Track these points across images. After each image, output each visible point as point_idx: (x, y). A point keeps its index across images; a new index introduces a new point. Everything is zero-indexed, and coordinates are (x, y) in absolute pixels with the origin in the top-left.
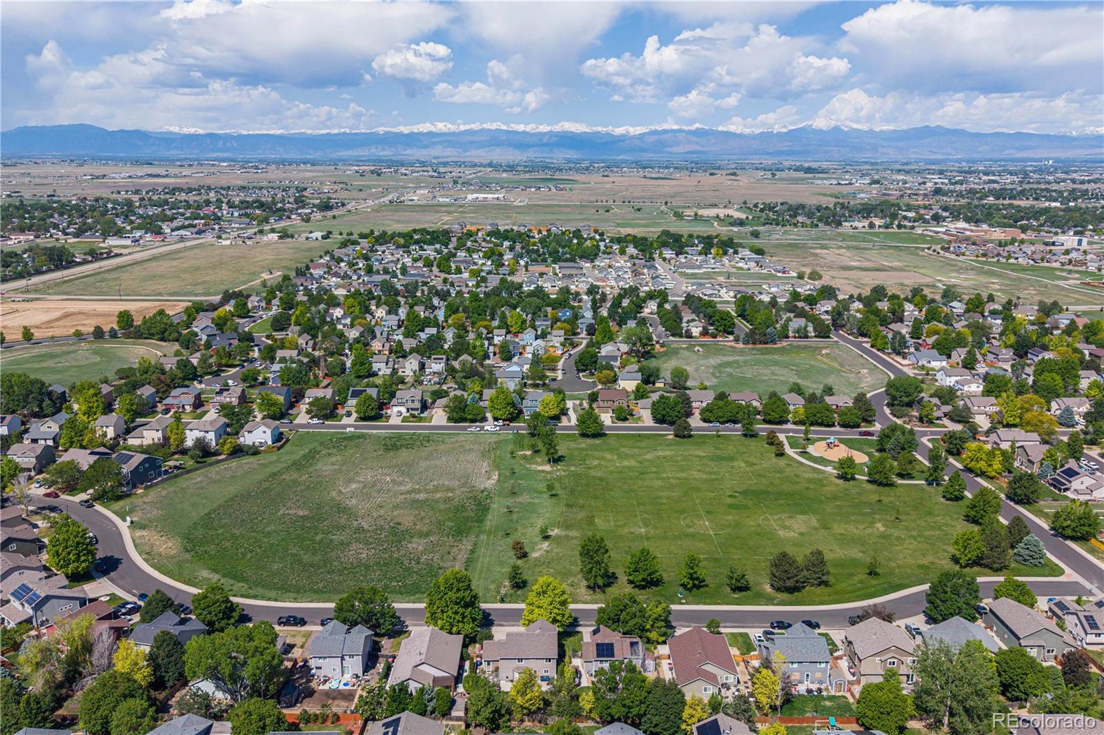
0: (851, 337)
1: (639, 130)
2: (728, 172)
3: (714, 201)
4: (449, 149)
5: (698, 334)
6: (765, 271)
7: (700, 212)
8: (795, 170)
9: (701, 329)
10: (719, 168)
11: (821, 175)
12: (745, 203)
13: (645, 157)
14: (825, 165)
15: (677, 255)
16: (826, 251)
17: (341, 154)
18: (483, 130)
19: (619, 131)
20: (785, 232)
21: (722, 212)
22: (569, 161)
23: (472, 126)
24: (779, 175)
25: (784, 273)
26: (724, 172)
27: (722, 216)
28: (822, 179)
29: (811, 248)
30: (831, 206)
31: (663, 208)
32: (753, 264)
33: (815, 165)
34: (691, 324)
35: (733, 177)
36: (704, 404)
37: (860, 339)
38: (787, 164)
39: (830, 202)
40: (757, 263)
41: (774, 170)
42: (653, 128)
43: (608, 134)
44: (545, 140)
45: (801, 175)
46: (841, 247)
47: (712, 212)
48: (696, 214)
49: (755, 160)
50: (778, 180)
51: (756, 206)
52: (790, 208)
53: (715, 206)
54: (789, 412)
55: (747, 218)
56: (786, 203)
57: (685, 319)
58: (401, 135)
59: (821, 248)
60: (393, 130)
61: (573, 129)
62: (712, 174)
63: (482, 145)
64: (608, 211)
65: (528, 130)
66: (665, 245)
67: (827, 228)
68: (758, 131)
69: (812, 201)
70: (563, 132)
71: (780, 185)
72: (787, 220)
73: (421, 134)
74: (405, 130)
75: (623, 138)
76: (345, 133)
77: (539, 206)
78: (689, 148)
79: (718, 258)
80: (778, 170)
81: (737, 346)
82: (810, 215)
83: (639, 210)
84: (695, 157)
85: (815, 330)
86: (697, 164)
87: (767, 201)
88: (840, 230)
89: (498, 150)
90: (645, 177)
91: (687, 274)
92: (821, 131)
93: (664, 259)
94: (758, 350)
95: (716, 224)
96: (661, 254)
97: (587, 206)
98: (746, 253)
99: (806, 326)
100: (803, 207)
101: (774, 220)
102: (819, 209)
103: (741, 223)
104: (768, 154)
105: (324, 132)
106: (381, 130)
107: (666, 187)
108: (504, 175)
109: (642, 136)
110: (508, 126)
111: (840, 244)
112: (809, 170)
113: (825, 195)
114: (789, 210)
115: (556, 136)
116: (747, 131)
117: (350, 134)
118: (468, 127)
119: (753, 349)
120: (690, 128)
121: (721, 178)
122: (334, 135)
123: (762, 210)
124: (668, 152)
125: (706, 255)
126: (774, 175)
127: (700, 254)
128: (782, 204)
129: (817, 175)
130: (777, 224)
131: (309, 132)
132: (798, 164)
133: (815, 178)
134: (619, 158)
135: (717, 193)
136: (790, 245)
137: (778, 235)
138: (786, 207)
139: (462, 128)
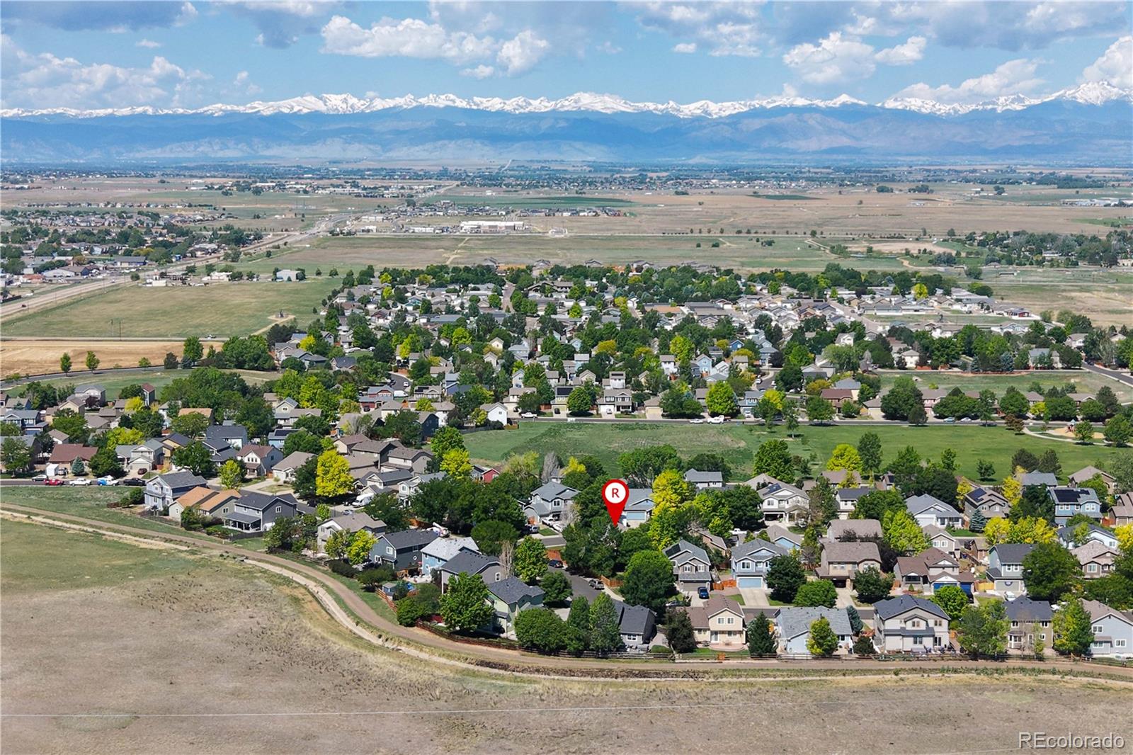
0: (1108, 369)
1: (729, 108)
2: (913, 186)
3: (896, 231)
4: (357, 146)
5: (913, 366)
6: (994, 314)
7: (876, 247)
8: (1039, 183)
9: (917, 358)
10: (892, 180)
11: (1090, 191)
12: (952, 233)
13: (745, 158)
14: (1099, 173)
15: (859, 295)
16: (1088, 294)
17: (138, 155)
18: (420, 109)
19: (691, 109)
20: (1023, 272)
21: (914, 248)
22: (597, 168)
23: (399, 101)
24: (1009, 190)
25: (1022, 315)
26: (906, 187)
27: (915, 252)
28: (1092, 197)
29: (1064, 291)
30: (1104, 238)
31: (810, 241)
32: (975, 307)
33: (1080, 173)
34: (905, 353)
35: (923, 195)
36: (938, 401)
37: (1119, 370)
38: (1024, 171)
39: (1102, 232)
40: (982, 305)
41: (999, 183)
42: (756, 103)
43: (667, 116)
44: (544, 126)
45: (1051, 190)
46: (1113, 290)
47: (897, 247)
48: (870, 250)
49: (963, 164)
50: (1006, 199)
51: (971, 238)
52: (1031, 239)
53: (900, 238)
54: (1028, 409)
55: (958, 254)
56: (1024, 233)
57: (895, 349)
58: (257, 119)
59: (1080, 291)
60: (241, 109)
61: (599, 107)
62: (881, 190)
63: (418, 138)
64: (716, 245)
65: (507, 108)
66: (837, 283)
67: (1092, 268)
68: (965, 109)
69: (1067, 230)
70: (579, 112)
71: (1010, 207)
72: (1025, 257)
73: (296, 116)
74: (265, 108)
75: (698, 122)
76: (143, 115)
77: (591, 238)
78: (828, 142)
79: (922, 298)
80: (1008, 182)
81: (965, 375)
82: (1065, 249)
83: (770, 243)
84: (843, 160)
85: (1062, 361)
86: (848, 172)
87: (990, 231)
88: (1114, 270)
89: (452, 145)
90: (756, 194)
91: (879, 317)
92: (1091, 107)
93: (841, 301)
94: (990, 378)
95: (906, 263)
96: (834, 293)
97: (677, 239)
98: (964, 294)
99: (1050, 355)
100: (1053, 238)
101: (1003, 257)
102: (1080, 240)
103: (949, 261)
104: (985, 152)
105: (101, 112)
106: (216, 108)
107: (804, 211)
108: (489, 193)
109: (735, 120)
110: (470, 99)
111: (1110, 286)
112: (1068, 182)
113: (1093, 222)
114: (1028, 242)
115: (567, 120)
116: (943, 109)
117: (155, 116)
118: (389, 103)
119: (984, 377)
120: (831, 104)
121: (901, 198)
122: (124, 117)
123: (982, 244)
124: (786, 151)
125: (903, 295)
126: (1000, 191)
127: (894, 294)
128: (1016, 234)
129: (1083, 191)
130: (1010, 263)
131: (73, 112)
132: (1046, 172)
133: (1077, 195)
134: (691, 162)
135: (898, 220)
136: (1031, 287)
137: (1013, 275)
138: (1023, 238)
139: (379, 104)
